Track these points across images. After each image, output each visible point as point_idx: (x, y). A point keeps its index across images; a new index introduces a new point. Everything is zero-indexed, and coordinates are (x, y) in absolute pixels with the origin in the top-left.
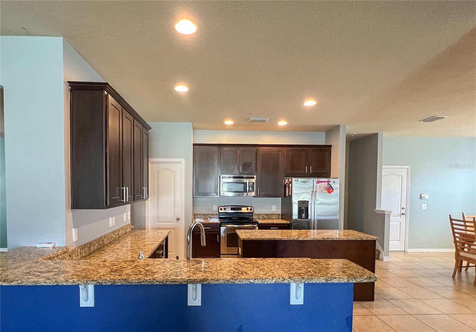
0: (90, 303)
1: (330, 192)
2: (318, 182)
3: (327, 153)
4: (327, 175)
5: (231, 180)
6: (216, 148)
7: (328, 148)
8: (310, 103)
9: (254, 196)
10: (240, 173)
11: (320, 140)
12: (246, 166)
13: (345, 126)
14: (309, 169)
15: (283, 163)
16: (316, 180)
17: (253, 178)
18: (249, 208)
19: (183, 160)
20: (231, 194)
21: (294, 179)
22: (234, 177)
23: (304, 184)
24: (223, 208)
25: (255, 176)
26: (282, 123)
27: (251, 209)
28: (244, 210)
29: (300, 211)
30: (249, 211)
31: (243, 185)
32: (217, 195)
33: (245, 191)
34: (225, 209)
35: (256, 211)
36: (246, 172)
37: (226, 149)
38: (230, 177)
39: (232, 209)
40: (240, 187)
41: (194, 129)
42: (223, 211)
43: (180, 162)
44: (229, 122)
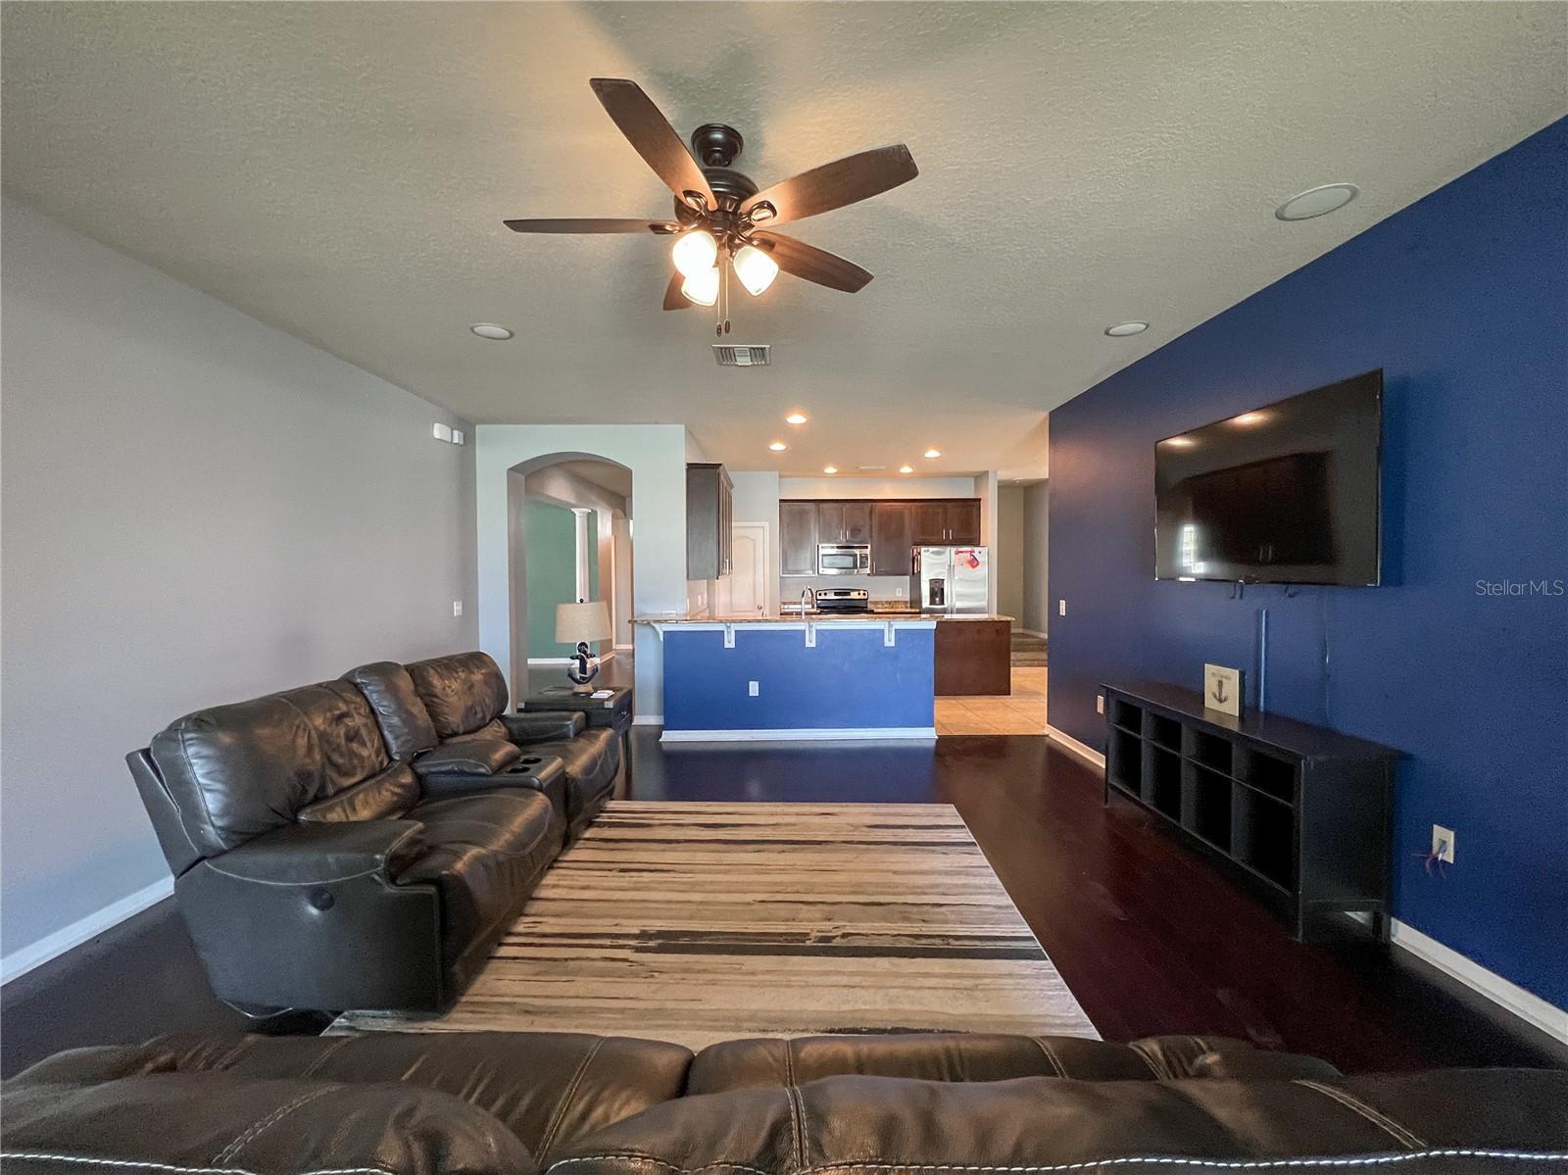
0: (732, 645)
1: (974, 567)
2: (958, 553)
3: (974, 509)
4: (974, 541)
5: (834, 551)
6: (811, 506)
7: (976, 502)
8: (932, 454)
9: (869, 575)
10: (847, 541)
11: (966, 492)
12: (855, 531)
13: (995, 472)
14: (947, 534)
15: (909, 526)
16: (954, 549)
17: (867, 547)
18: (862, 592)
19: (766, 524)
20: (834, 572)
21: (923, 549)
22: (838, 547)
23: (938, 557)
24: (823, 593)
25: (869, 546)
26: (906, 470)
27: (864, 594)
28: (854, 595)
29: (933, 594)
30: (862, 597)
31: (851, 558)
32: (813, 571)
33: (855, 567)
34: (825, 594)
35: (872, 597)
36: (858, 540)
37: (826, 505)
38: (833, 547)
39: (836, 594)
40: (848, 562)
41: (780, 477)
42: (823, 597)
43: (763, 527)
44: (830, 470)
